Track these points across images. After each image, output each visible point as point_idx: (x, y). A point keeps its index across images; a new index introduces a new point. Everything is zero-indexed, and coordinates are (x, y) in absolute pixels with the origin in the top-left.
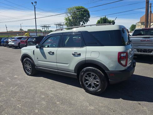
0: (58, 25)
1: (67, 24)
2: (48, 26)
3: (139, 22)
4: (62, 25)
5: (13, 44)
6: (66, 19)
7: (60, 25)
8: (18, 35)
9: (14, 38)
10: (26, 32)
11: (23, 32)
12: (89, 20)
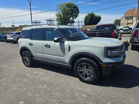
0: (49, 21)
1: (58, 19)
2: (39, 22)
3: (123, 17)
4: (53, 21)
5: (12, 39)
6: (57, 15)
7: (50, 20)
8: (10, 31)
9: (13, 33)
10: (18, 28)
11: (15, 28)
12: (78, 16)
